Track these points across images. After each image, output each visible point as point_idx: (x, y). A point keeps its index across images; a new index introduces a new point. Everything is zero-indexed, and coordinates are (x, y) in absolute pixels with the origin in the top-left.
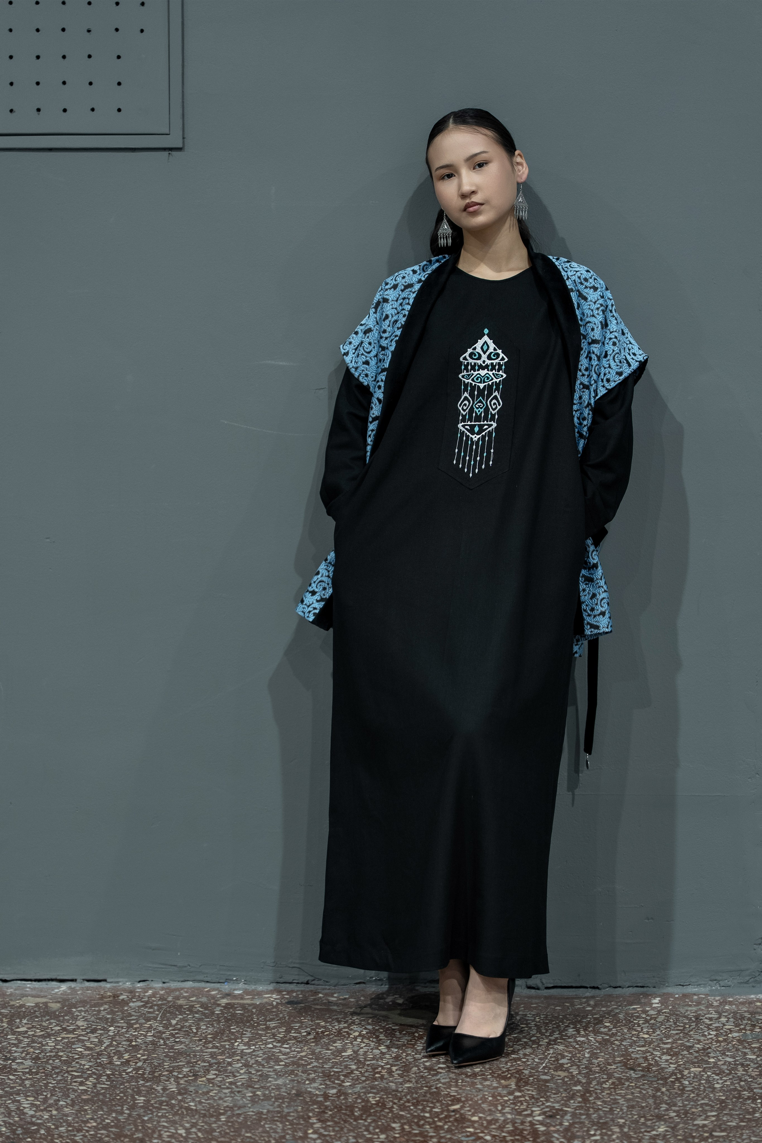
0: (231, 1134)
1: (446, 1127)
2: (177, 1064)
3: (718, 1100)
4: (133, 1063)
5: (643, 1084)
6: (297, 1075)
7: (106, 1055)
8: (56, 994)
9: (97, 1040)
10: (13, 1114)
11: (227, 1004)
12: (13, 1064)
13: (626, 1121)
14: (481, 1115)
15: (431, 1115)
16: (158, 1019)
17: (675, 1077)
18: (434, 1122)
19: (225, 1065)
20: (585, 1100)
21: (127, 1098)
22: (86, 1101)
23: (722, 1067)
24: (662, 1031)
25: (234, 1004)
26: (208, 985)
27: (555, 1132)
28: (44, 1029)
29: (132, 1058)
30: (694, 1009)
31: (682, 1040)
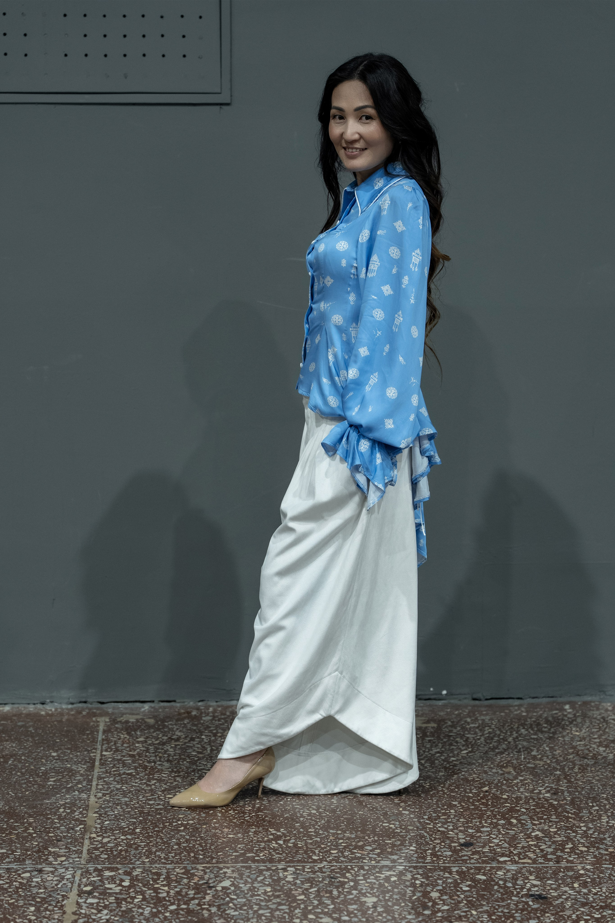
1: (490, 803)
5: (600, 769)
8: (144, 711)
9: (200, 746)
12: (156, 765)
14: (507, 794)
20: (569, 781)
24: (586, 730)
28: (157, 738)
30: (598, 712)
31: (603, 736)
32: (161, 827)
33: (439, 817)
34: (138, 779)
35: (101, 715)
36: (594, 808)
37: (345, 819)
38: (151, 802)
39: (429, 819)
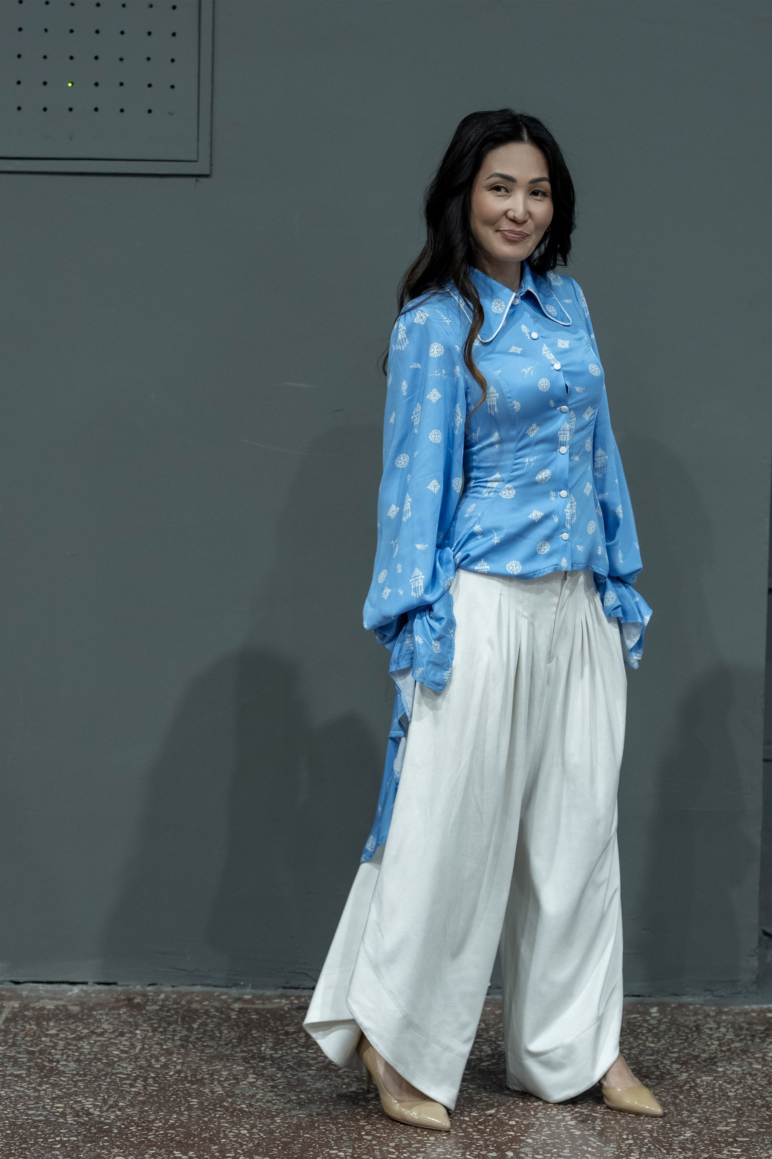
0: (291, 1134)
1: (488, 1130)
2: (214, 1068)
3: (735, 1107)
4: (172, 1066)
5: (661, 1092)
6: (331, 1080)
7: (143, 1058)
8: (71, 996)
9: (128, 1043)
10: (81, 1114)
11: (241, 1009)
12: (58, 1066)
13: (653, 1126)
14: (517, 1119)
15: (470, 1118)
16: (179, 1022)
17: (688, 1085)
18: (475, 1126)
19: (260, 1069)
21: (180, 1099)
22: (144, 1103)
23: (732, 1076)
24: (666, 1040)
25: (247, 1009)
26: (216, 989)
27: (590, 1135)
28: (74, 1031)
29: (168, 1061)
30: (693, 1018)
31: (686, 1049)
32: (31, 1144)
33: (410, 1145)
34: (26, 1082)
35: (10, 999)
36: (627, 1142)
37: (282, 1142)
38: (30, 1112)
39: (396, 1147)
